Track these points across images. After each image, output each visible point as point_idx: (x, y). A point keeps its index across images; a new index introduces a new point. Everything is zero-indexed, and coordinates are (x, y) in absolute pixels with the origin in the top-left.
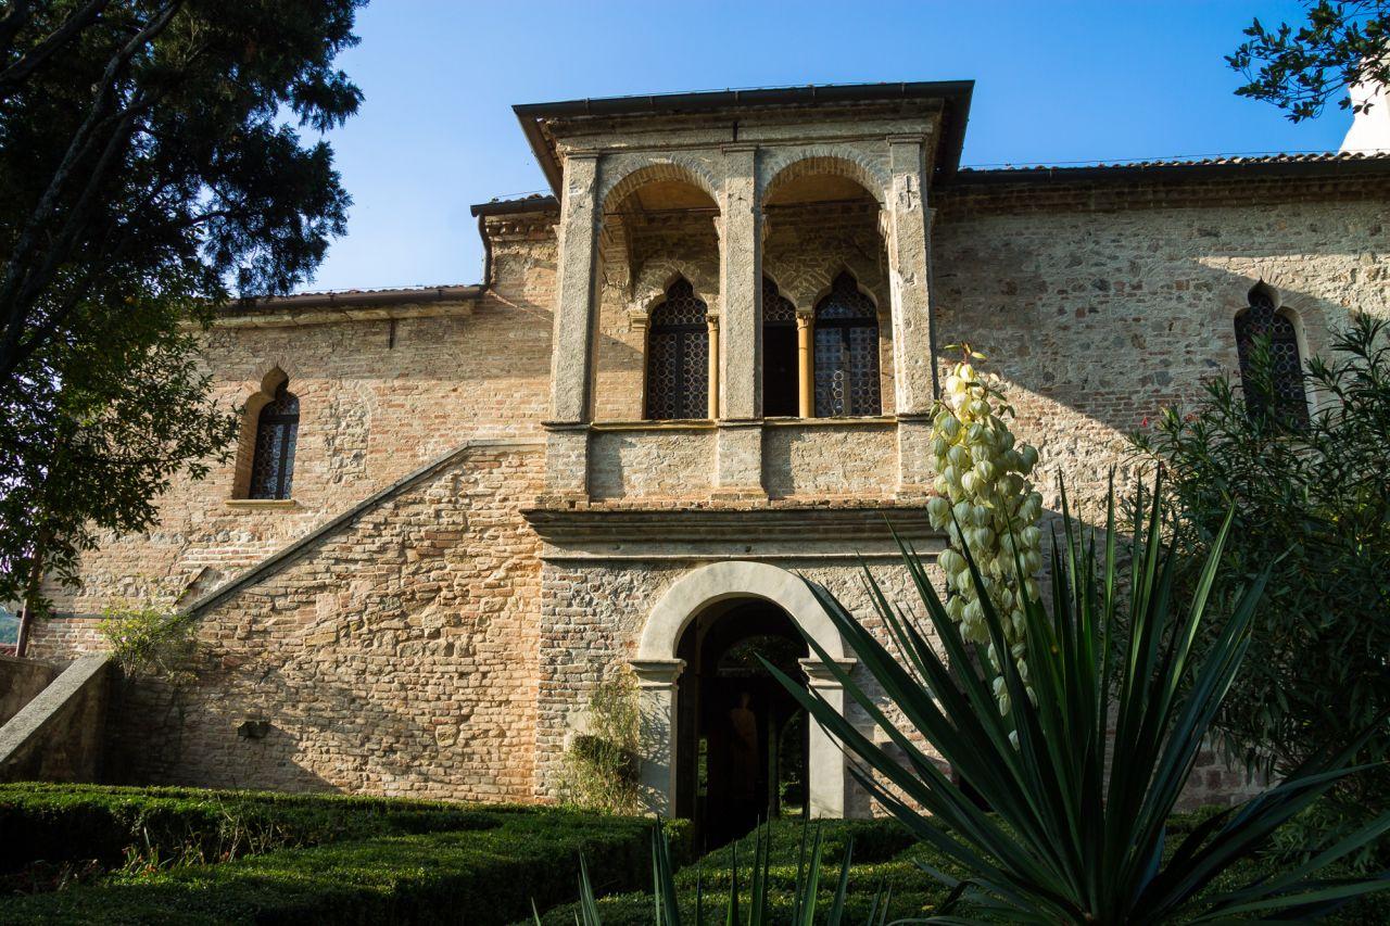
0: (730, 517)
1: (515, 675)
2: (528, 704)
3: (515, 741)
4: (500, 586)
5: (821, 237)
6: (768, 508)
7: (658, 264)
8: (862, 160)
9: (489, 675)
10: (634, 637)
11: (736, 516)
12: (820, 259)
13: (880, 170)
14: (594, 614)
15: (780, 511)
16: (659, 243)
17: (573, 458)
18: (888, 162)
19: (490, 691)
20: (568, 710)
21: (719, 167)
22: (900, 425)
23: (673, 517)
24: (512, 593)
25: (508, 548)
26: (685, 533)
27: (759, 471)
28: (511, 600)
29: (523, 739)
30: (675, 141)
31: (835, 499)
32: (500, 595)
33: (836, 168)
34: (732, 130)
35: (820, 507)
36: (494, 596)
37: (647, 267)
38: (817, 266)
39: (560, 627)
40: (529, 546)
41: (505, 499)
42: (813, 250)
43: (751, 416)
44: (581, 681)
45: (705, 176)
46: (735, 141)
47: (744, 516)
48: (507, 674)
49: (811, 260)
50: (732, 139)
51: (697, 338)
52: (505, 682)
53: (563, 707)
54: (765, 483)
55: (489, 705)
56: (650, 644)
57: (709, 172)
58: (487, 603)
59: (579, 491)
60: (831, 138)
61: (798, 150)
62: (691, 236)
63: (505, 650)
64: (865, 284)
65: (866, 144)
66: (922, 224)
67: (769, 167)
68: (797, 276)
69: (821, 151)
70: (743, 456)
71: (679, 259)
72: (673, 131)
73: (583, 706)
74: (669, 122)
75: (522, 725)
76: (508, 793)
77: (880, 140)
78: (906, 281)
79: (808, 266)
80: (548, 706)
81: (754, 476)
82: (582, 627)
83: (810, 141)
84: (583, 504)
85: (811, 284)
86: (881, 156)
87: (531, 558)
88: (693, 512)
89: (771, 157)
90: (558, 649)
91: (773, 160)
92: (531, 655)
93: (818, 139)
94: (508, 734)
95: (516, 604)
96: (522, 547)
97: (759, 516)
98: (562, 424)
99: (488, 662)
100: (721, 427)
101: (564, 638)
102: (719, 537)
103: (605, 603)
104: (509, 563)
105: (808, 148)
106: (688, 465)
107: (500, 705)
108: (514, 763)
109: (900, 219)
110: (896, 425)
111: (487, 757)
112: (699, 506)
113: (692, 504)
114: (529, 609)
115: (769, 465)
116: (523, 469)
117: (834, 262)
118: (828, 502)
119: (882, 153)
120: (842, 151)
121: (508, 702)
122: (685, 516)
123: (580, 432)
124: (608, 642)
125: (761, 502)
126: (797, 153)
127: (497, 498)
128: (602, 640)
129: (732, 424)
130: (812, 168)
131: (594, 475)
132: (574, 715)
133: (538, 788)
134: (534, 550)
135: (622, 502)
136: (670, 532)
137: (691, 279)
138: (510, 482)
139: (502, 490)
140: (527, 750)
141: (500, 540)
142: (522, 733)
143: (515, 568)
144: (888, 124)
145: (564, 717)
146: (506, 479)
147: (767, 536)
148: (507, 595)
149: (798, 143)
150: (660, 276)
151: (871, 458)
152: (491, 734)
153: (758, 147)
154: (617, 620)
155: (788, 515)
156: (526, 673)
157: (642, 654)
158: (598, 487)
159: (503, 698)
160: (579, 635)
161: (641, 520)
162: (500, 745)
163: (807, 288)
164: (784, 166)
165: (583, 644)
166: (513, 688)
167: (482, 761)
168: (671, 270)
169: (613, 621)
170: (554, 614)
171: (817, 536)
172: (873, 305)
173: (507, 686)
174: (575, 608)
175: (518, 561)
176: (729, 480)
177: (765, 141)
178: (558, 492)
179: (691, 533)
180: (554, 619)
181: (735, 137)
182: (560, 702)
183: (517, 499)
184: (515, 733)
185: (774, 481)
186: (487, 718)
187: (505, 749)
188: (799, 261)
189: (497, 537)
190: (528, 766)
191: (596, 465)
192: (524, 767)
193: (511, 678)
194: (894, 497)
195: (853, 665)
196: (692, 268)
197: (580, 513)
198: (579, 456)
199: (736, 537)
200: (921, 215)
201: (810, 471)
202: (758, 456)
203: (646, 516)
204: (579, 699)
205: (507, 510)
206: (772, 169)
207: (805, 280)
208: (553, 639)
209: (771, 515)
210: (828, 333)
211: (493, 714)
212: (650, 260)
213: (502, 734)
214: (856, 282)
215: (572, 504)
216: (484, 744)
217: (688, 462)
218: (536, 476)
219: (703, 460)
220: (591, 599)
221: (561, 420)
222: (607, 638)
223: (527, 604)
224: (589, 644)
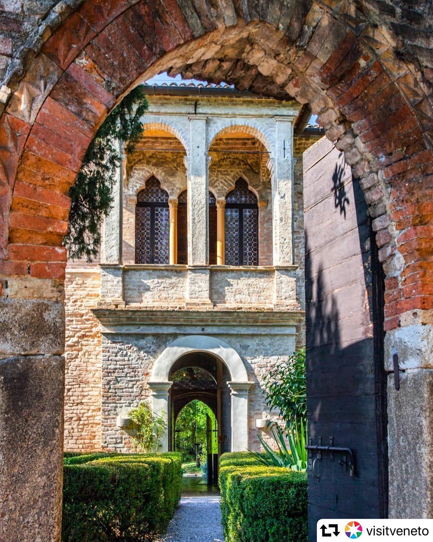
0: (195, 314)
1: (85, 390)
2: (92, 404)
3: (86, 422)
4: (74, 346)
5: (230, 158)
6: (213, 310)
7: (141, 168)
8: (261, 128)
9: (71, 390)
10: (149, 371)
11: (198, 314)
12: (229, 171)
13: (270, 135)
14: (129, 360)
15: (220, 312)
16: (142, 156)
17: (115, 283)
18: (275, 131)
19: (72, 398)
20: (116, 407)
21: (187, 127)
22: (276, 271)
23: (168, 314)
24: (81, 350)
25: (79, 326)
26: (173, 321)
27: (208, 291)
28: (81, 353)
29: (90, 422)
30: (163, 110)
31: (245, 307)
32: (75, 350)
33: (246, 130)
34: (194, 106)
35: (238, 310)
36: (72, 351)
37: (135, 169)
38: (227, 175)
39: (112, 367)
40: (89, 326)
41: (75, 301)
42: (225, 165)
43: (204, 264)
44: (123, 392)
45: (179, 131)
46: (196, 113)
47: (202, 314)
48: (81, 389)
49: (224, 171)
50: (194, 112)
51: (162, 210)
52: (79, 393)
53: (114, 405)
54: (211, 297)
55: (71, 405)
56: (157, 374)
57: (181, 130)
58: (69, 354)
59: (119, 299)
60: (246, 115)
61: (228, 120)
62: (159, 152)
63: (79, 377)
64: (253, 186)
65: (263, 119)
66: (290, 167)
67: (213, 129)
68: (217, 180)
69: (240, 121)
70: (201, 284)
71: (153, 165)
72: (162, 105)
73: (124, 405)
74: (160, 99)
75: (90, 414)
76: (83, 448)
77: (271, 118)
78: (282, 197)
79: (223, 174)
80: (107, 405)
81: (206, 294)
82: (123, 367)
83: (234, 116)
84: (122, 307)
85: (224, 184)
86: (271, 127)
87: (91, 331)
88: (178, 311)
89: (214, 123)
90: (111, 377)
91: (215, 125)
92: (93, 380)
93: (239, 115)
94: (82, 419)
95: (84, 354)
96: (85, 326)
97: (209, 314)
98: (109, 265)
99: (70, 384)
100: (190, 269)
101: (114, 372)
102: (189, 323)
103: (134, 355)
104: (79, 334)
105: (233, 119)
106: (173, 288)
107: (78, 404)
108: (86, 433)
109: (279, 164)
110: (274, 271)
111: (72, 431)
112: (180, 308)
113: (176, 307)
114: (90, 357)
115: (213, 289)
116: (84, 285)
117: (237, 173)
118: (241, 308)
119: (272, 125)
120: (252, 122)
121: (82, 403)
122: (173, 313)
123: (119, 269)
124: (136, 373)
125: (209, 307)
126: (227, 122)
127: (71, 301)
128: (133, 373)
129: (195, 268)
130: (234, 129)
131: (126, 291)
132: (120, 409)
133: (103, 444)
134: (92, 327)
135: (142, 305)
136: (165, 321)
137: (159, 178)
138: (77, 292)
139: (74, 297)
140: (92, 427)
141: (74, 322)
142: (89, 419)
143: (84, 336)
144: (275, 109)
145: (115, 410)
146: (75, 290)
147: (212, 323)
148: (79, 350)
149: (229, 116)
150: (142, 175)
151: (261, 287)
152: (74, 419)
153: (207, 118)
154: (140, 363)
155: (223, 314)
156: (90, 389)
157: (153, 379)
158: (128, 297)
159: (79, 401)
160: (121, 370)
161: (152, 315)
162: (78, 425)
163: (223, 187)
164: (221, 129)
165: (123, 375)
166: (84, 396)
167: (69, 433)
168: (148, 172)
169: (138, 363)
170: (108, 360)
171: (235, 324)
172: (256, 197)
173: (81, 395)
174: (118, 358)
175: (84, 333)
176: (194, 296)
177: (211, 114)
178: (108, 300)
179: (176, 321)
180: (109, 363)
181: (195, 110)
182: (113, 403)
183: (82, 302)
184: (86, 418)
185: (215, 296)
186: (71, 411)
187: (81, 427)
188: (218, 171)
189: (72, 321)
190: (93, 434)
191: (127, 286)
192: (91, 435)
193: (83, 391)
194: (272, 306)
195: (252, 385)
196: (160, 172)
197: (122, 311)
198: (118, 282)
199: (198, 323)
200: (290, 163)
201: (232, 292)
202: (207, 284)
203: (155, 313)
204: (122, 401)
205: (77, 307)
206: (215, 130)
207: (222, 182)
208: (108, 373)
209: (215, 314)
210: (232, 212)
211: (74, 410)
212: (137, 165)
213: (79, 419)
214: (248, 185)
215: (117, 306)
216: (70, 425)
217: (173, 286)
218: (91, 289)
219: (180, 285)
220: (127, 353)
221: (108, 263)
222: (135, 372)
223: (90, 355)
224: (126, 375)
